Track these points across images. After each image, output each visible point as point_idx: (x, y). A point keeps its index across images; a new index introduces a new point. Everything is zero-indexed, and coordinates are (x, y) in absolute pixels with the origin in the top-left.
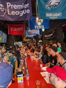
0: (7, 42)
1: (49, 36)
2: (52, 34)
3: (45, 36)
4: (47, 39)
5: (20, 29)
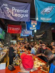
0: (5, 39)
1: (40, 36)
2: (43, 35)
3: (37, 36)
5: (17, 29)
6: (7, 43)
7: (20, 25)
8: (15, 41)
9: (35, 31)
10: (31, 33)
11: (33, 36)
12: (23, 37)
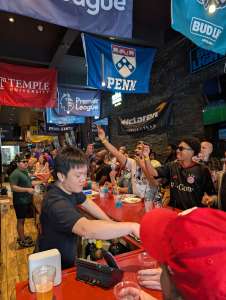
1: (142, 120)
2: (156, 114)
3: (123, 122)
4: (130, 133)
5: (37, 88)
8: (12, 148)
9: (117, 99)
10: (97, 107)
11: (105, 122)
12: (56, 129)
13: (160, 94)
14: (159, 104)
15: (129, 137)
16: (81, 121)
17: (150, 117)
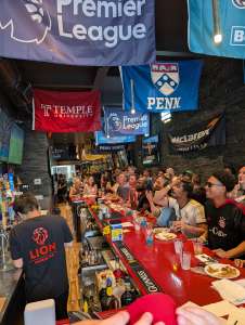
1: (193, 138)
2: (207, 132)
3: (174, 140)
4: (181, 153)
5: (80, 112)
6: (38, 181)
7: (89, 90)
8: (69, 167)
9: (166, 117)
10: (146, 125)
11: (156, 139)
12: (107, 148)
13: (211, 109)
14: (210, 121)
15: (179, 156)
16: (131, 139)
17: (201, 134)
